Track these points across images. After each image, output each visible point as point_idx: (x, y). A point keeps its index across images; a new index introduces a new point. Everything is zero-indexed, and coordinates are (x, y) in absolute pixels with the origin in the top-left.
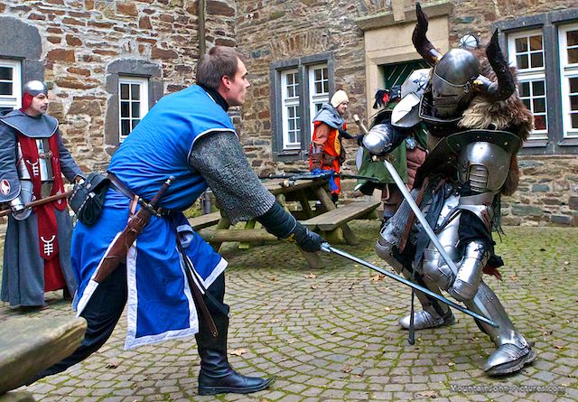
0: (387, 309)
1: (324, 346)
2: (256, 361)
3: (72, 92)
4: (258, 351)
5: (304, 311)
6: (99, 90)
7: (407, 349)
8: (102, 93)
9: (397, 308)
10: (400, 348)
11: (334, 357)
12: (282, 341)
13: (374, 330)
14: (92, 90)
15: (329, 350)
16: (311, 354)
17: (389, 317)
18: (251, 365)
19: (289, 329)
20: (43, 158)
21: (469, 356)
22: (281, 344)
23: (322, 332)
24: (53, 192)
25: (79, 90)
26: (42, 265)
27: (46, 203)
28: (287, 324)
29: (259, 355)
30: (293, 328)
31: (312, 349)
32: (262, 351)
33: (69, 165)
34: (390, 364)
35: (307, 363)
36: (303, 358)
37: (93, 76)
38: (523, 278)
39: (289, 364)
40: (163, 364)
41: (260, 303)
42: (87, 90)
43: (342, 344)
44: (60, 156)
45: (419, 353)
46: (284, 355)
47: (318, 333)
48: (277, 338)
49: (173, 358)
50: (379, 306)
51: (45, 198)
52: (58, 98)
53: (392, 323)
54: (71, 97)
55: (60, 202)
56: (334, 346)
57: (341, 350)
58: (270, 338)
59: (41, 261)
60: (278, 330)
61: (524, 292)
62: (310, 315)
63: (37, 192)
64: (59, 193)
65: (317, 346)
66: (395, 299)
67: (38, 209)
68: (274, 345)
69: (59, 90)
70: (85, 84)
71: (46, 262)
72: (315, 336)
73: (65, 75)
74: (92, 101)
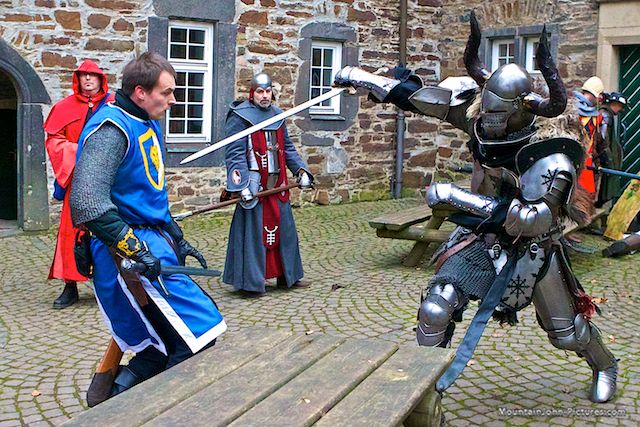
0: (611, 337)
1: (549, 368)
2: (485, 373)
3: (263, 58)
5: (524, 328)
6: (291, 55)
8: (294, 60)
9: (621, 338)
11: (560, 379)
12: (508, 357)
14: (283, 56)
15: (554, 372)
16: (537, 373)
17: (614, 346)
18: (481, 377)
19: (512, 345)
20: (270, 150)
22: (507, 360)
23: (546, 353)
24: (278, 185)
25: (271, 56)
26: (265, 254)
27: (272, 195)
28: (510, 340)
29: (487, 368)
30: (516, 345)
32: (490, 364)
33: (293, 157)
35: (535, 381)
36: (529, 376)
37: (286, 40)
39: (519, 380)
42: (279, 56)
43: (567, 367)
44: (285, 148)
46: (511, 370)
47: (540, 353)
48: (502, 354)
51: (271, 190)
52: (249, 64)
53: (616, 352)
54: (262, 63)
55: (283, 194)
56: (560, 368)
57: (566, 373)
58: (494, 352)
59: (264, 249)
60: (502, 346)
62: (531, 333)
63: (263, 183)
64: (283, 185)
65: (543, 367)
66: (619, 327)
67: (265, 200)
68: (501, 361)
69: (250, 55)
70: (277, 49)
71: (268, 251)
72: (539, 356)
73: (257, 40)
74: (283, 68)
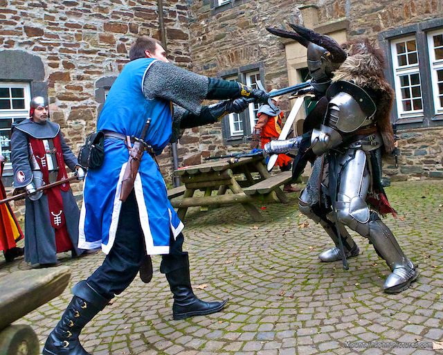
0: (311, 247)
1: (264, 278)
2: (215, 292)
3: (70, 104)
4: (216, 285)
5: (250, 253)
6: (90, 100)
7: (325, 276)
8: (93, 103)
9: (318, 247)
10: (320, 276)
11: (272, 286)
12: (234, 276)
13: (301, 264)
14: (85, 101)
15: (269, 281)
16: (255, 284)
17: (312, 253)
18: (211, 295)
19: (239, 267)
21: (370, 278)
22: (233, 279)
23: (263, 268)
24: (59, 179)
25: (75, 102)
26: (54, 233)
27: (54, 187)
28: (238, 263)
29: (217, 288)
30: (241, 267)
31: (255, 281)
32: (219, 284)
33: (70, 158)
34: (312, 287)
35: (253, 291)
36: (249, 288)
37: (85, 90)
38: (409, 219)
39: (239, 293)
40: (147, 300)
41: (217, 250)
42: (81, 102)
43: (277, 275)
44: (63, 152)
45: (334, 278)
46: (236, 286)
47: (260, 269)
48: (230, 275)
49: (154, 294)
50: (305, 246)
51: (53, 183)
52: (59, 109)
53: (314, 258)
54: (69, 107)
55: (64, 186)
56: (272, 277)
57: (277, 280)
58: (225, 275)
59: (53, 230)
60: (231, 269)
61: (410, 229)
62: (254, 256)
63: (46, 179)
64: (64, 179)
65: (260, 278)
66: (316, 240)
67: (48, 191)
68: (228, 280)
69: (60, 102)
70: (79, 97)
71: (56, 230)
72: (258, 271)
73: (64, 91)
74: (86, 110)
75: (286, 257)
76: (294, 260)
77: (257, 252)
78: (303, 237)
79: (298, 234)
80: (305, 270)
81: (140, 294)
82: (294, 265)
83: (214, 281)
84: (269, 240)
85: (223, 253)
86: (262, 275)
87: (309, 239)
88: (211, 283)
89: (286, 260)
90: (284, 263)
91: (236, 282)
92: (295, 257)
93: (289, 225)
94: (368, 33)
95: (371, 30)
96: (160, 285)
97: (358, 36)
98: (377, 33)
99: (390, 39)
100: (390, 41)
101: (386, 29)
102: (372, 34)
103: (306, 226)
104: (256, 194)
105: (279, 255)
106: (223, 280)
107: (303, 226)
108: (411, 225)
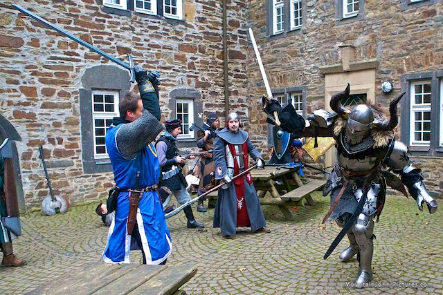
0: (324, 247)
1: (289, 266)
2: (255, 272)
4: (257, 268)
5: (281, 246)
6: (165, 107)
8: (166, 110)
11: (293, 272)
12: (269, 262)
13: (315, 258)
15: (291, 268)
18: (252, 274)
19: (272, 256)
20: (238, 155)
23: (289, 258)
28: (272, 253)
35: (280, 274)
36: (278, 272)
38: (400, 232)
41: (258, 241)
43: (298, 265)
46: (269, 270)
48: (266, 261)
50: (320, 245)
56: (294, 266)
57: (297, 268)
58: (262, 260)
61: (397, 240)
62: (284, 248)
65: (286, 266)
72: (285, 260)
75: (305, 252)
76: (310, 255)
77: (286, 246)
78: (320, 237)
79: (317, 235)
80: (317, 264)
81: (205, 268)
82: (310, 259)
83: (255, 264)
84: (295, 237)
85: (262, 244)
86: (287, 263)
87: (324, 239)
88: (253, 265)
89: (305, 254)
90: (303, 256)
91: (270, 267)
92: (312, 253)
93: (311, 226)
94: (393, 74)
95: (396, 71)
96: (217, 263)
97: (385, 75)
98: (400, 75)
99: (410, 81)
100: (410, 83)
101: (408, 73)
102: (396, 74)
103: (324, 228)
104: (290, 201)
105: (301, 250)
106: (261, 264)
107: (321, 228)
108: (399, 237)
